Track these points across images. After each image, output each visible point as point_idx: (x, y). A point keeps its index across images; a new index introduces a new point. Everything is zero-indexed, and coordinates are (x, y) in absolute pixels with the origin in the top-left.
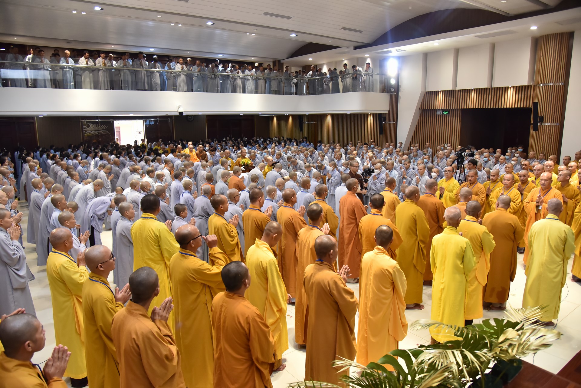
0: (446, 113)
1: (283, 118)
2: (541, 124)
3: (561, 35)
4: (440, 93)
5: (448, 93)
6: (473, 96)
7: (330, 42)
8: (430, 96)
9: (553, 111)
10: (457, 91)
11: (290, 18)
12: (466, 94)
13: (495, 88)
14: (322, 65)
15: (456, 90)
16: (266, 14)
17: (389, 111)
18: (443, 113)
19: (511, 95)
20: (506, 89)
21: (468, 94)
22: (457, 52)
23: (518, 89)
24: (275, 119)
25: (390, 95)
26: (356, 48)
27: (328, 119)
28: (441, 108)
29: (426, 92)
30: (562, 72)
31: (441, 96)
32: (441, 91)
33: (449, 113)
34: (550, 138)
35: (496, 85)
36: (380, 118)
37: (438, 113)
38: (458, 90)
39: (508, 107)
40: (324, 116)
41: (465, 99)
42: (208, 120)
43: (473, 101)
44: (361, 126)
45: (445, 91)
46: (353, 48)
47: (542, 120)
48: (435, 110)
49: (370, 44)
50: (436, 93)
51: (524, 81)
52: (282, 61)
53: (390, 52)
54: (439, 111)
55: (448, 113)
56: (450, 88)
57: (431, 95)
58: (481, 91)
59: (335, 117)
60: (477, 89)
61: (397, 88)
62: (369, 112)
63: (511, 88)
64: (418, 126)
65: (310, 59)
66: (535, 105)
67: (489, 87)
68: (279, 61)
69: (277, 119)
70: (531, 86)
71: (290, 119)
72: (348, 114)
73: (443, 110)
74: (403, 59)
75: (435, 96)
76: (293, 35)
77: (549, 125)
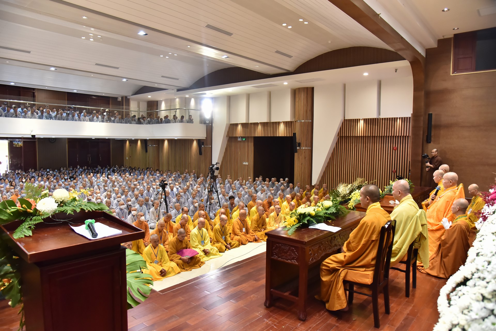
0: (244, 139)
1: (133, 142)
2: (300, 148)
3: (307, 88)
4: (239, 125)
5: (245, 125)
6: (260, 127)
7: (156, 86)
8: (233, 127)
9: (306, 139)
10: (250, 124)
11: (118, 68)
12: (255, 126)
13: (272, 122)
14: (161, 101)
16: (97, 64)
17: (206, 138)
18: (242, 139)
19: (282, 127)
20: (279, 123)
21: (257, 126)
22: (249, 96)
23: (286, 123)
24: (128, 142)
25: (207, 126)
26: (178, 90)
27: (166, 143)
28: (240, 136)
29: (230, 124)
30: (309, 113)
31: (240, 127)
32: (240, 124)
33: (246, 140)
34: (305, 158)
35: (273, 120)
36: (200, 142)
37: (239, 139)
38: (250, 123)
39: (281, 136)
40: (163, 141)
41: (255, 130)
42: (69, 142)
43: (259, 132)
44: (189, 149)
45: (242, 123)
46: (176, 90)
47: (299, 145)
48: (236, 138)
49: (188, 88)
50: (237, 125)
51: (288, 119)
52: (128, 97)
53: (205, 94)
54: (239, 138)
55: (245, 140)
56: (244, 121)
58: (264, 124)
59: (171, 141)
60: (262, 123)
61: (211, 121)
62: (194, 138)
63: (282, 122)
64: (226, 149)
65: (149, 97)
66: (295, 134)
67: (268, 121)
68: (126, 97)
69: (129, 142)
70: (293, 122)
71: (139, 142)
72: (176, 139)
73: (242, 137)
74: (215, 99)
75: (236, 127)
76: (125, 80)
77: (304, 149)
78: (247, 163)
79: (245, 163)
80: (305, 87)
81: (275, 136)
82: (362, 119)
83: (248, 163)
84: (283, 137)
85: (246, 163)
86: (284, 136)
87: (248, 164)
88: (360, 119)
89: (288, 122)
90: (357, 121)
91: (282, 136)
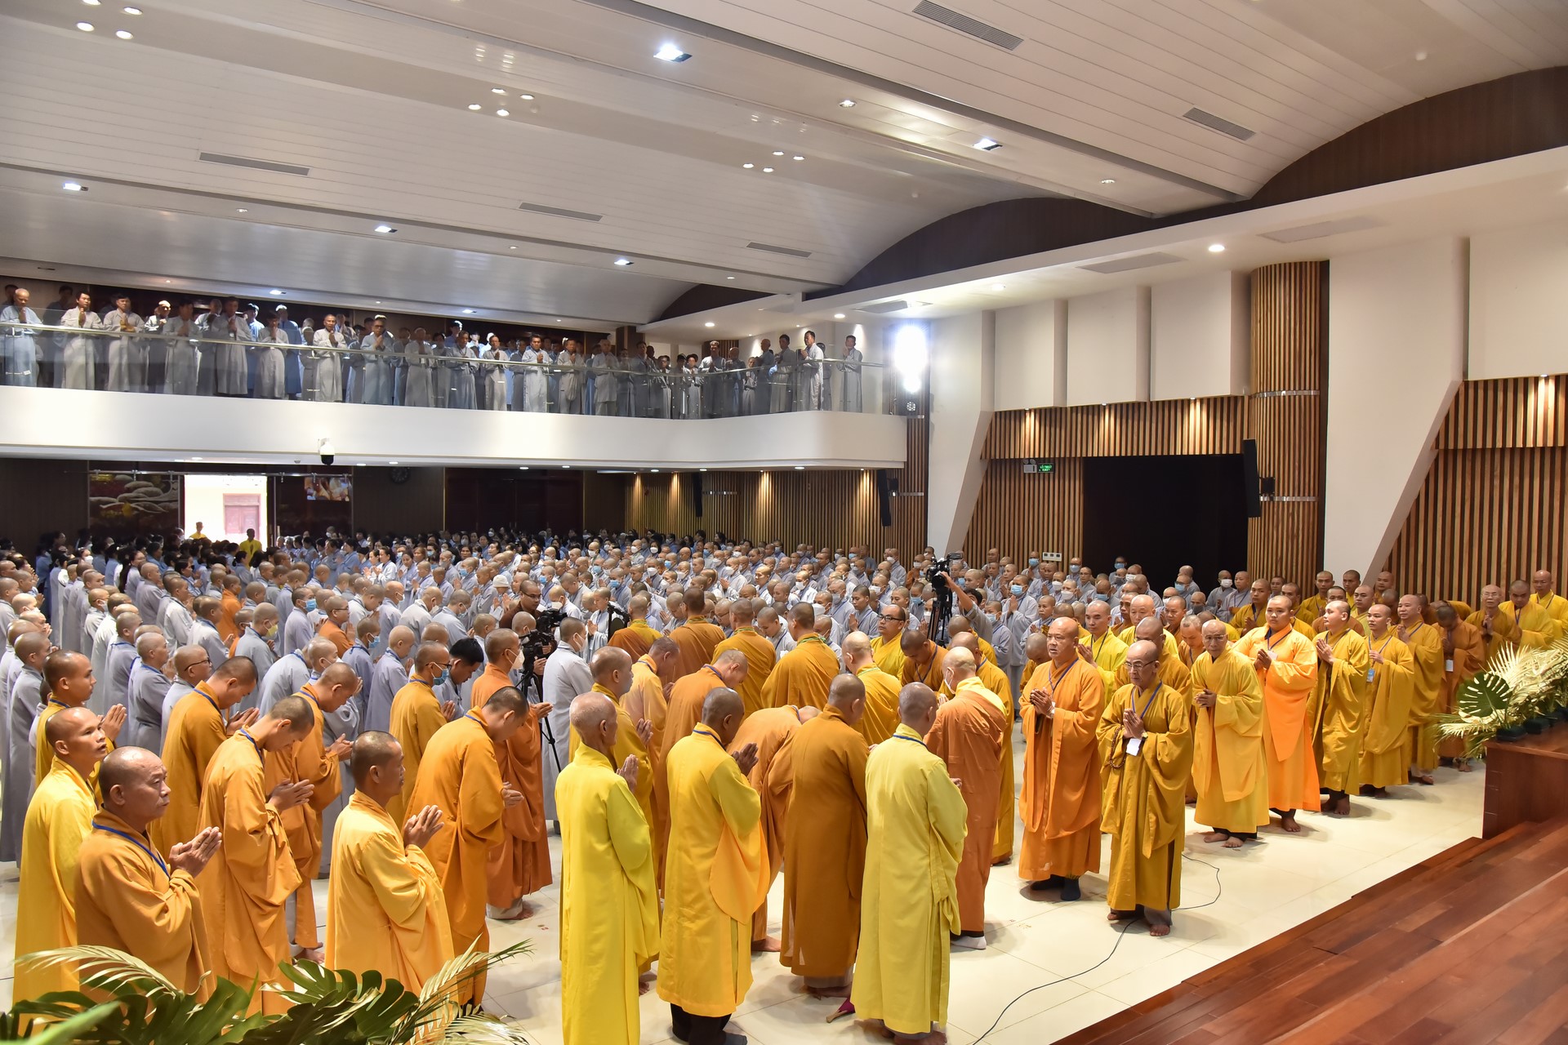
0: (1047, 468)
1: (657, 481)
2: (1272, 499)
3: (1300, 267)
4: (1028, 414)
5: (1047, 416)
6: (1108, 423)
7: (730, 280)
8: (1005, 422)
9: (1297, 464)
10: (1069, 410)
11: (596, 218)
12: (1090, 417)
13: (1157, 402)
15: (1066, 408)
16: (525, 206)
17: (907, 464)
18: (1038, 468)
19: (1196, 419)
20: (1184, 404)
21: (1096, 417)
22: (1064, 308)
23: (1216, 406)
24: (638, 482)
25: (909, 422)
26: (808, 296)
27: (765, 483)
28: (1032, 457)
29: (996, 413)
30: (1309, 362)
31: (1030, 423)
32: (1030, 411)
33: (1053, 470)
34: (1293, 536)
35: (1159, 395)
36: (884, 480)
37: (1028, 469)
38: (1072, 408)
39: (1191, 453)
40: (753, 476)
41: (1089, 432)
42: (450, 481)
43: (1107, 439)
44: (843, 504)
45: (1040, 410)
46: (800, 296)
47: (1269, 486)
48: (1018, 462)
49: (841, 286)
50: (1020, 415)
51: (1222, 385)
52: (640, 330)
53: (903, 305)
54: (1029, 463)
55: (1051, 470)
56: (1048, 402)
57: (1008, 421)
58: (1126, 412)
59: (784, 478)
60: (1116, 405)
61: (925, 403)
62: (862, 466)
63: (1195, 401)
64: (980, 505)
65: (710, 325)
66: (1249, 446)
67: (1142, 399)
68: (632, 329)
69: (643, 484)
70: (1243, 397)
71: (675, 481)
72: (799, 471)
73: (1040, 461)
74: (936, 324)
75: (1018, 423)
76: (622, 262)
77: (1288, 502)
78: (1058, 556)
79: (1052, 555)
80: (1293, 260)
81: (1169, 456)
82: (1547, 379)
83: (1061, 554)
84: (1201, 456)
85: (1055, 554)
86: (1204, 452)
87: (1060, 559)
88: (1537, 380)
89: (1222, 398)
90: (1524, 386)
91: (1197, 453)
